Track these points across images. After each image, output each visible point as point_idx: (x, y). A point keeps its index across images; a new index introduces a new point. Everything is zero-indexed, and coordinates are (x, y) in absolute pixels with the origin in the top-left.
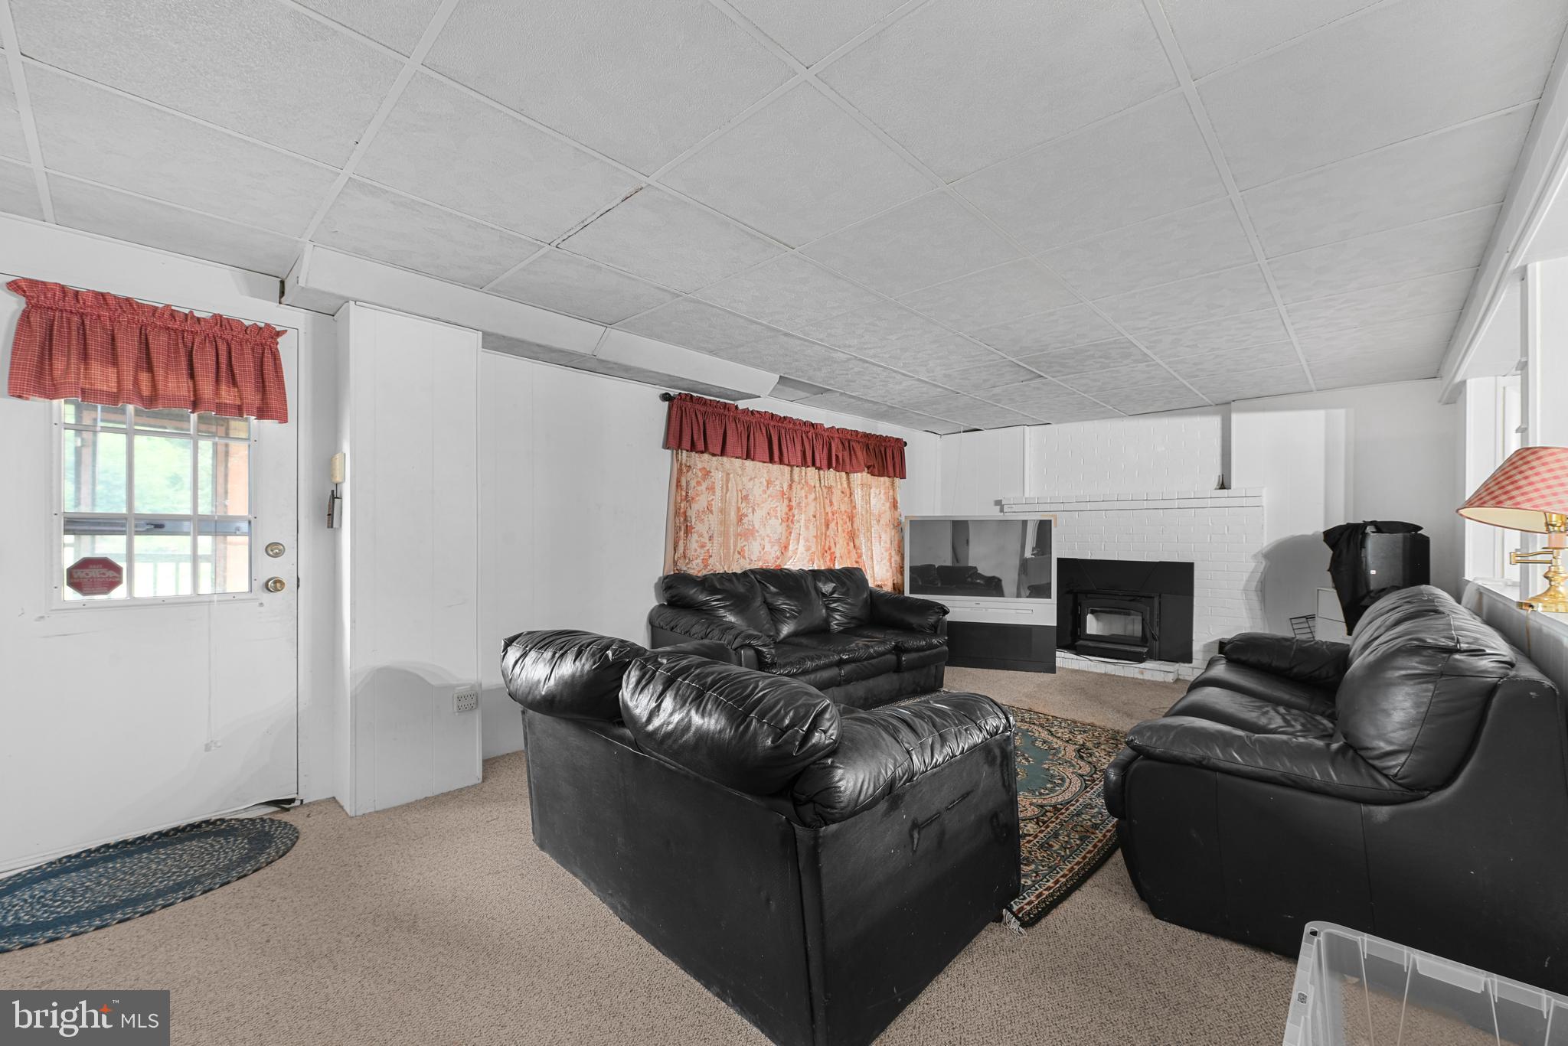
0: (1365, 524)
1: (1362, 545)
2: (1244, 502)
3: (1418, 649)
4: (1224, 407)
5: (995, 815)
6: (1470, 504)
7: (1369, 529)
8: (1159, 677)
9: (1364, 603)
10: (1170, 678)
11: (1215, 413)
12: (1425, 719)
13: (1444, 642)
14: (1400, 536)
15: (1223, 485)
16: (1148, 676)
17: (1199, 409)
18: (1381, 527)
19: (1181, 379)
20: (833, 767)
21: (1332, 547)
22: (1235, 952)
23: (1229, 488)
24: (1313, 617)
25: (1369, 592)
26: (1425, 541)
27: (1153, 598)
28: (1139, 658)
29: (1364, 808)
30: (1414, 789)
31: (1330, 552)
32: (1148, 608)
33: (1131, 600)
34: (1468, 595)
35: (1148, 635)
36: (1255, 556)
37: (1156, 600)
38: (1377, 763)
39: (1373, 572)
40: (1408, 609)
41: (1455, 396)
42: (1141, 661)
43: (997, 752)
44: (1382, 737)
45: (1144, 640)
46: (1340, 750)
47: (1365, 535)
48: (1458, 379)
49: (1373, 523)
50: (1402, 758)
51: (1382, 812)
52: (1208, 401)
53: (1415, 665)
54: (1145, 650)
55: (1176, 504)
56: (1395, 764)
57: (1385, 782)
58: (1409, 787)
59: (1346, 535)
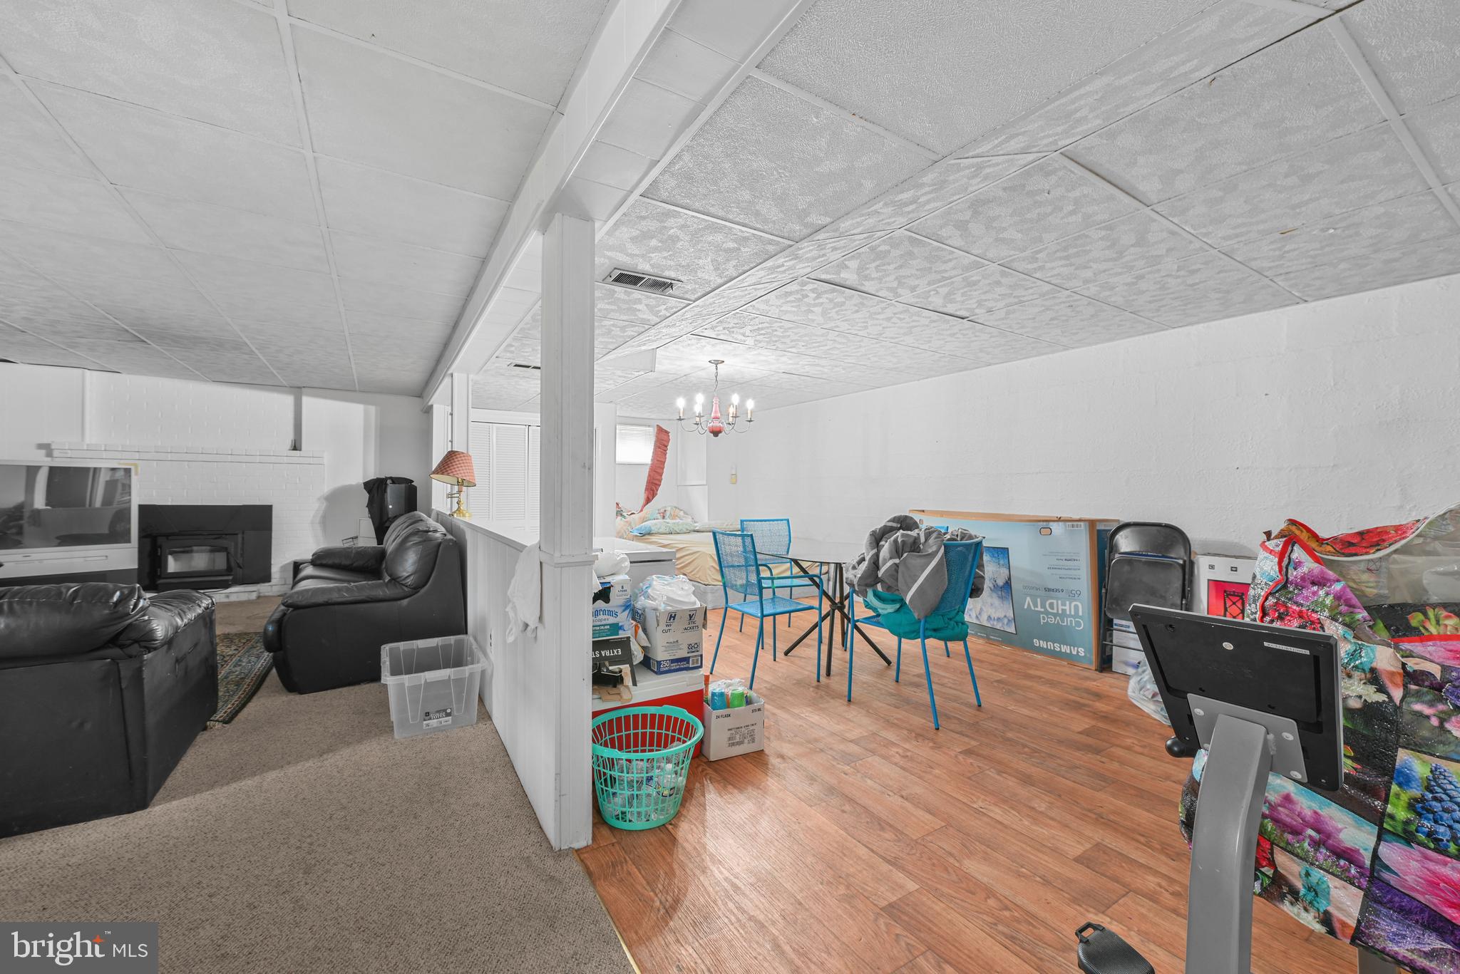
0: (387, 479)
1: (385, 491)
2: (311, 460)
3: (417, 532)
4: (297, 391)
5: (207, 659)
6: (434, 473)
7: (389, 481)
8: (244, 597)
9: (387, 525)
10: (254, 596)
11: (289, 393)
12: (420, 559)
13: (425, 529)
14: (403, 485)
15: (296, 447)
16: (233, 598)
17: (276, 387)
18: (395, 480)
19: (272, 369)
20: (149, 620)
21: (369, 492)
22: (344, 690)
23: (300, 450)
24: (356, 537)
25: (389, 519)
26: (415, 488)
27: (237, 534)
28: (226, 585)
29: (399, 602)
30: (416, 588)
31: (367, 495)
32: (233, 544)
33: (216, 538)
34: (433, 514)
35: (233, 564)
36: (319, 499)
37: (240, 536)
38: (403, 582)
39: (390, 507)
40: (410, 521)
41: (428, 411)
42: (227, 587)
43: (208, 619)
44: (405, 571)
45: (229, 570)
46: (390, 581)
47: (386, 484)
48: (430, 404)
49: (391, 478)
50: (412, 578)
51: (405, 602)
52: (285, 383)
53: (416, 539)
54: (231, 578)
55: (258, 459)
56: (409, 581)
57: (406, 589)
58: (414, 588)
59: (376, 485)
